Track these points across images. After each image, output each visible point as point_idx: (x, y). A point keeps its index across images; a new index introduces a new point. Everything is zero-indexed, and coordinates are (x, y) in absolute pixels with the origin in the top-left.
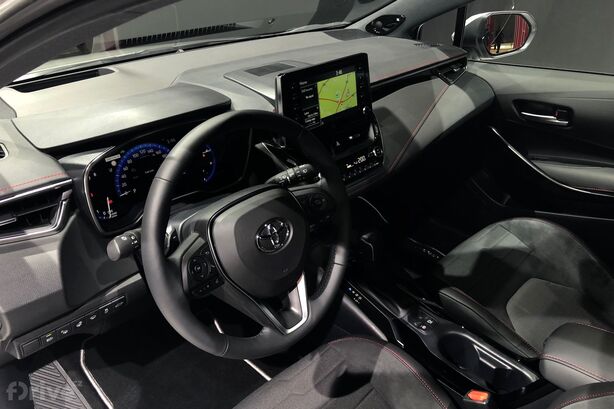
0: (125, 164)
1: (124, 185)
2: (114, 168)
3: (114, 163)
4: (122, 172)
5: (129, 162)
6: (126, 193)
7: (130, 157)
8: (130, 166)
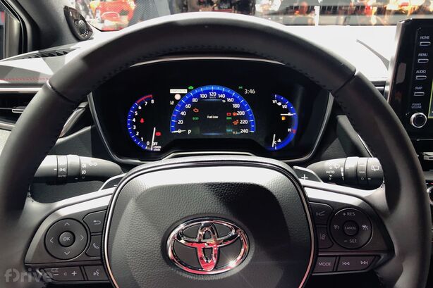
0: (189, 101)
1: (181, 122)
2: (176, 102)
3: (178, 97)
4: (183, 108)
5: (195, 100)
6: (180, 131)
7: (197, 96)
8: (194, 105)
